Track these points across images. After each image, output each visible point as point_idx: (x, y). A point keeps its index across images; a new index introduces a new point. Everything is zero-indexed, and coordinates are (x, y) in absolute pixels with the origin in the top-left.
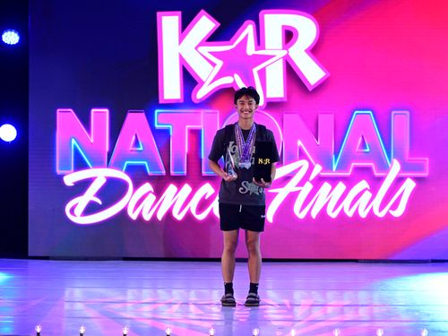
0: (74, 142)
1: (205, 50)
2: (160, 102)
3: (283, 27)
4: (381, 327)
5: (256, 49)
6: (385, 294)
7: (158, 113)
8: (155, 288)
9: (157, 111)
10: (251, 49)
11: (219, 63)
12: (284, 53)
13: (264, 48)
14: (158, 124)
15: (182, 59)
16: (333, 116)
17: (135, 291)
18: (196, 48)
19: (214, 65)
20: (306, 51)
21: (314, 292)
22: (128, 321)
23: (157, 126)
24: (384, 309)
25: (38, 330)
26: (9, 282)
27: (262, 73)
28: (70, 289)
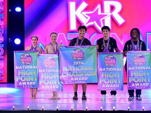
0: (40, 44)
1: (84, 13)
2: (69, 31)
3: (110, 5)
4: (144, 106)
5: (101, 13)
6: (145, 94)
7: (69, 34)
8: (68, 93)
9: (68, 34)
10: (99, 13)
11: (89, 18)
12: (111, 14)
13: (104, 12)
14: (69, 38)
15: (76, 16)
16: (127, 35)
17: (61, 94)
18: (81, 13)
19: (87, 18)
20: (118, 13)
21: (121, 94)
22: (59, 104)
23: (68, 39)
24: (145, 100)
25: (28, 108)
26: (18, 91)
27: (103, 21)
28: (39, 94)
